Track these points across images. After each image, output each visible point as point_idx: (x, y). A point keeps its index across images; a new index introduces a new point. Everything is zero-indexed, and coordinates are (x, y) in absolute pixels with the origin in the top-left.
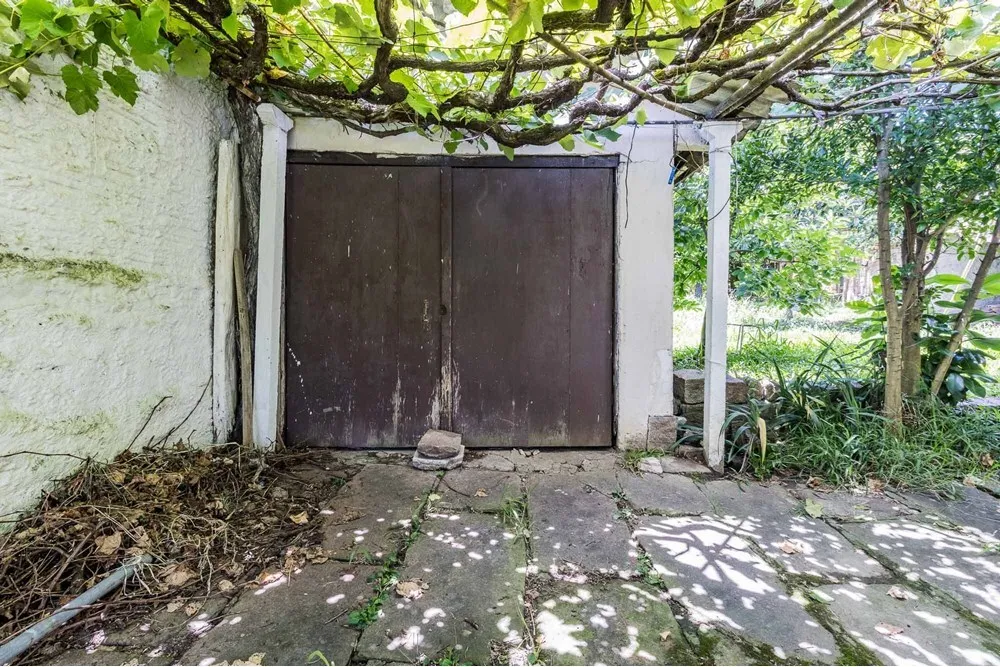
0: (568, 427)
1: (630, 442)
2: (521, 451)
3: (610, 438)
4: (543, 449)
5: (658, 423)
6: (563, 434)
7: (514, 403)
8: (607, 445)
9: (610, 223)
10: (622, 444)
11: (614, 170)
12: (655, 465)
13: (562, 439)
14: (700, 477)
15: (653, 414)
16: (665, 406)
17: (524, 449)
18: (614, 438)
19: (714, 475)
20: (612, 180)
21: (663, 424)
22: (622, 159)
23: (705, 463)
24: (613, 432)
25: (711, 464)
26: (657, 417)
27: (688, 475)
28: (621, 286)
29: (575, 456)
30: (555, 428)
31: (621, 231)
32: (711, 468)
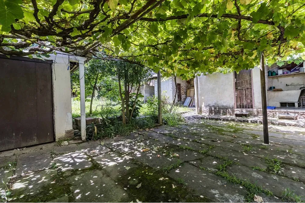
0: (37, 138)
1: (59, 139)
2: (18, 149)
3: (53, 139)
4: (27, 147)
5: (68, 132)
6: (36, 141)
7: (14, 134)
8: (52, 141)
9: (50, 78)
10: (57, 140)
11: (51, 64)
12: (66, 143)
13: (35, 142)
14: (79, 143)
15: (66, 130)
16: (70, 127)
17: (19, 148)
18: (54, 139)
19: (83, 142)
20: (50, 67)
21: (70, 132)
22: (53, 62)
23: (81, 140)
24: (54, 137)
25: (83, 140)
26: (68, 131)
27: (75, 143)
28: (55, 96)
29: (40, 146)
30: (32, 139)
31: (54, 81)
32: (83, 141)
